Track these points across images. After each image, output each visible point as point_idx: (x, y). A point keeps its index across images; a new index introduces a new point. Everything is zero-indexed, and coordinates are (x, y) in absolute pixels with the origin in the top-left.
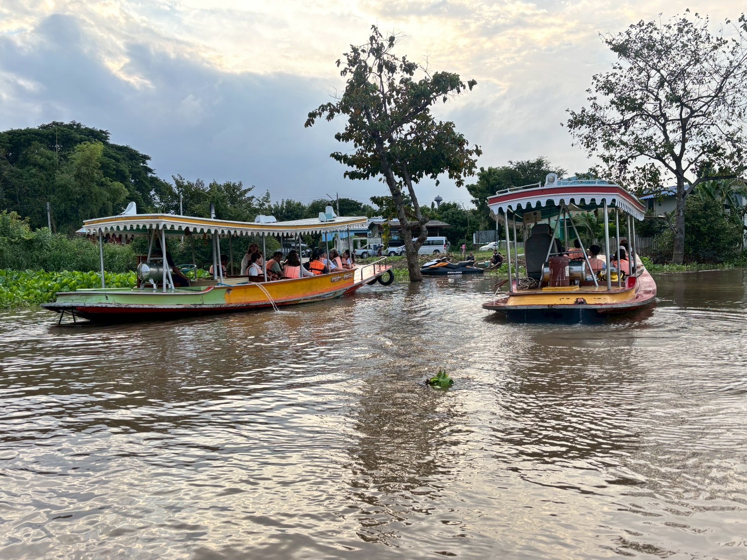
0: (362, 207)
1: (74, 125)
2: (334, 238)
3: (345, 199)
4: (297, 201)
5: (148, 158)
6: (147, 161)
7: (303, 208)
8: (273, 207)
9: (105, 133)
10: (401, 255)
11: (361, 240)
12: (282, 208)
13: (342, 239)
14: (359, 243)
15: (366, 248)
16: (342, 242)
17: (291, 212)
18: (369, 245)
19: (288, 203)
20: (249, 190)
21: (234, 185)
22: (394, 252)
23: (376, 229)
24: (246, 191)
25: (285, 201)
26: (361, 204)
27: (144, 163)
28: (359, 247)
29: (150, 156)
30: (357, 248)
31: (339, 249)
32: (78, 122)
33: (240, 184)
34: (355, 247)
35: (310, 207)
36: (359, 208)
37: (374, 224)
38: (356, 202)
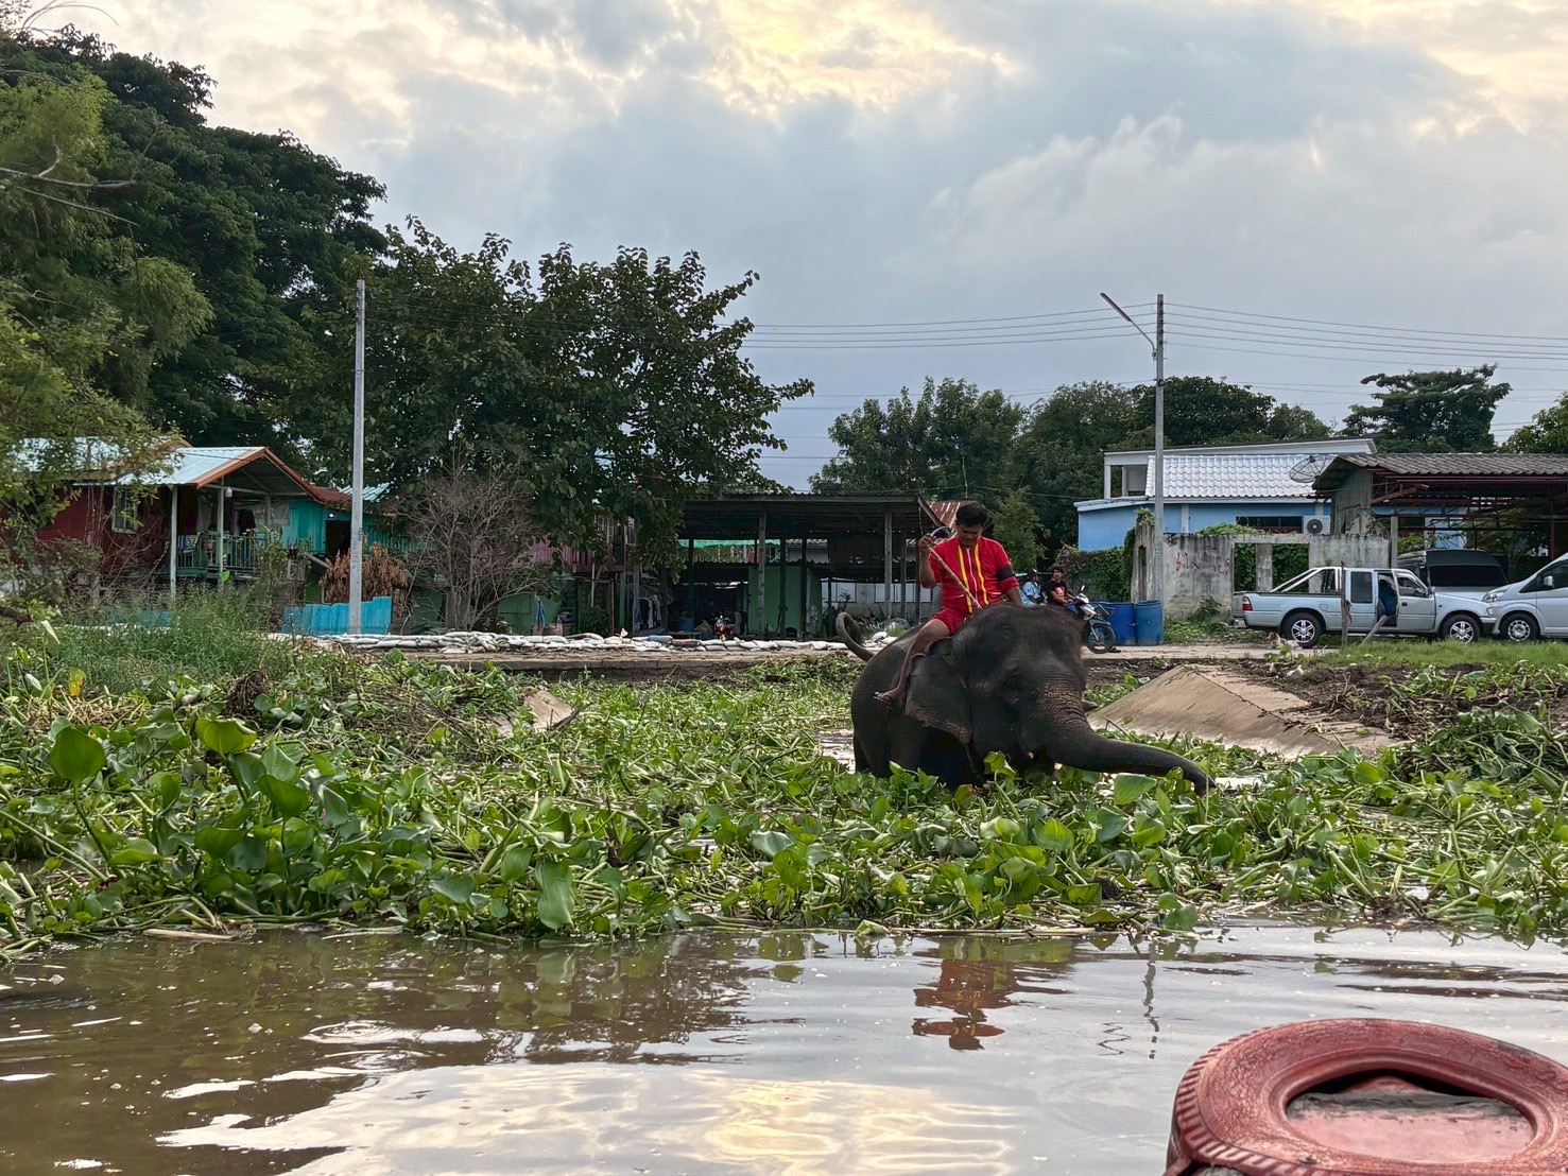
0: (1270, 413)
1: (72, 43)
2: (1132, 537)
3: (1196, 382)
4: (984, 388)
5: (378, 192)
6: (372, 203)
7: (1013, 417)
8: (884, 409)
9: (198, 79)
10: (1503, 636)
11: (1277, 549)
12: (923, 415)
13: (1172, 539)
14: (1266, 564)
15: (1303, 589)
16: (1171, 553)
17: (960, 431)
18: (1327, 577)
19: (951, 395)
20: (731, 293)
21: (661, 269)
22: (1470, 616)
23: (1362, 490)
24: (718, 302)
25: (938, 383)
26: (1265, 402)
27: (358, 209)
28: (1265, 580)
29: (380, 182)
30: (1251, 587)
31: (1158, 590)
32: (86, 33)
33: (691, 267)
34: (1244, 580)
35: (1042, 418)
36: (1256, 421)
37: (1355, 468)
38: (1243, 394)
